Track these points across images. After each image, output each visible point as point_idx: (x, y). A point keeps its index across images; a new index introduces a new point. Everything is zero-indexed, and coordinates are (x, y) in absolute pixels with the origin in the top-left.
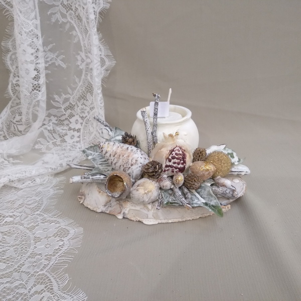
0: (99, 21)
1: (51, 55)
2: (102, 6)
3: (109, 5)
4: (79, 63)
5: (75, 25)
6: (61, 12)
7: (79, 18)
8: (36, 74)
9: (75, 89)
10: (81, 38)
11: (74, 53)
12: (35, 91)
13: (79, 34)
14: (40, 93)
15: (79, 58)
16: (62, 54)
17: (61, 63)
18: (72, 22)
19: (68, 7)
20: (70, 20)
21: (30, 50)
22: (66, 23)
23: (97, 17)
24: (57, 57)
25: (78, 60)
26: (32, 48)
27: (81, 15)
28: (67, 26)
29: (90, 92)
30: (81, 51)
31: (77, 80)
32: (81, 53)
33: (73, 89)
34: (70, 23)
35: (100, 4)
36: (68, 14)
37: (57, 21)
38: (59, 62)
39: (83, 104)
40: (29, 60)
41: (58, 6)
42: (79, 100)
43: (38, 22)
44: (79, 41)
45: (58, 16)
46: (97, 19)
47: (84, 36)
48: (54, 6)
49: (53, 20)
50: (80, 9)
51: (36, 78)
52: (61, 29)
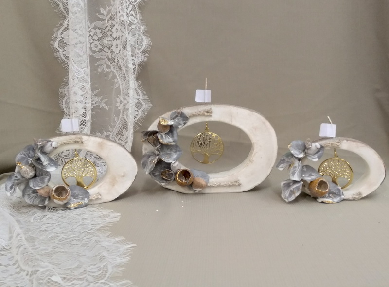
0: (138, 71)
1: (97, 99)
2: (140, 59)
3: (147, 58)
4: (118, 104)
5: (116, 74)
6: (106, 64)
7: (120, 68)
8: (84, 111)
9: (114, 126)
10: (120, 84)
11: (115, 96)
12: (82, 126)
13: (119, 81)
14: (86, 128)
15: (118, 100)
16: (106, 98)
17: (104, 105)
18: (115, 71)
19: (112, 60)
20: (113, 70)
21: (80, 92)
22: (110, 73)
23: (137, 67)
24: (101, 100)
25: (117, 102)
26: (82, 91)
27: (122, 66)
28: (111, 75)
29: (126, 128)
30: (120, 94)
31: (116, 119)
32: (120, 96)
33: (113, 127)
34: (113, 72)
35: (139, 57)
36: (111, 65)
37: (103, 71)
38: (102, 105)
39: (120, 139)
40: (79, 100)
41: (104, 59)
42: (117, 136)
43: (88, 70)
44: (119, 86)
45: (104, 67)
46: (136, 69)
47: (123, 82)
48: (101, 59)
49: (100, 70)
50: (121, 61)
51: (84, 115)
52: (106, 78)
